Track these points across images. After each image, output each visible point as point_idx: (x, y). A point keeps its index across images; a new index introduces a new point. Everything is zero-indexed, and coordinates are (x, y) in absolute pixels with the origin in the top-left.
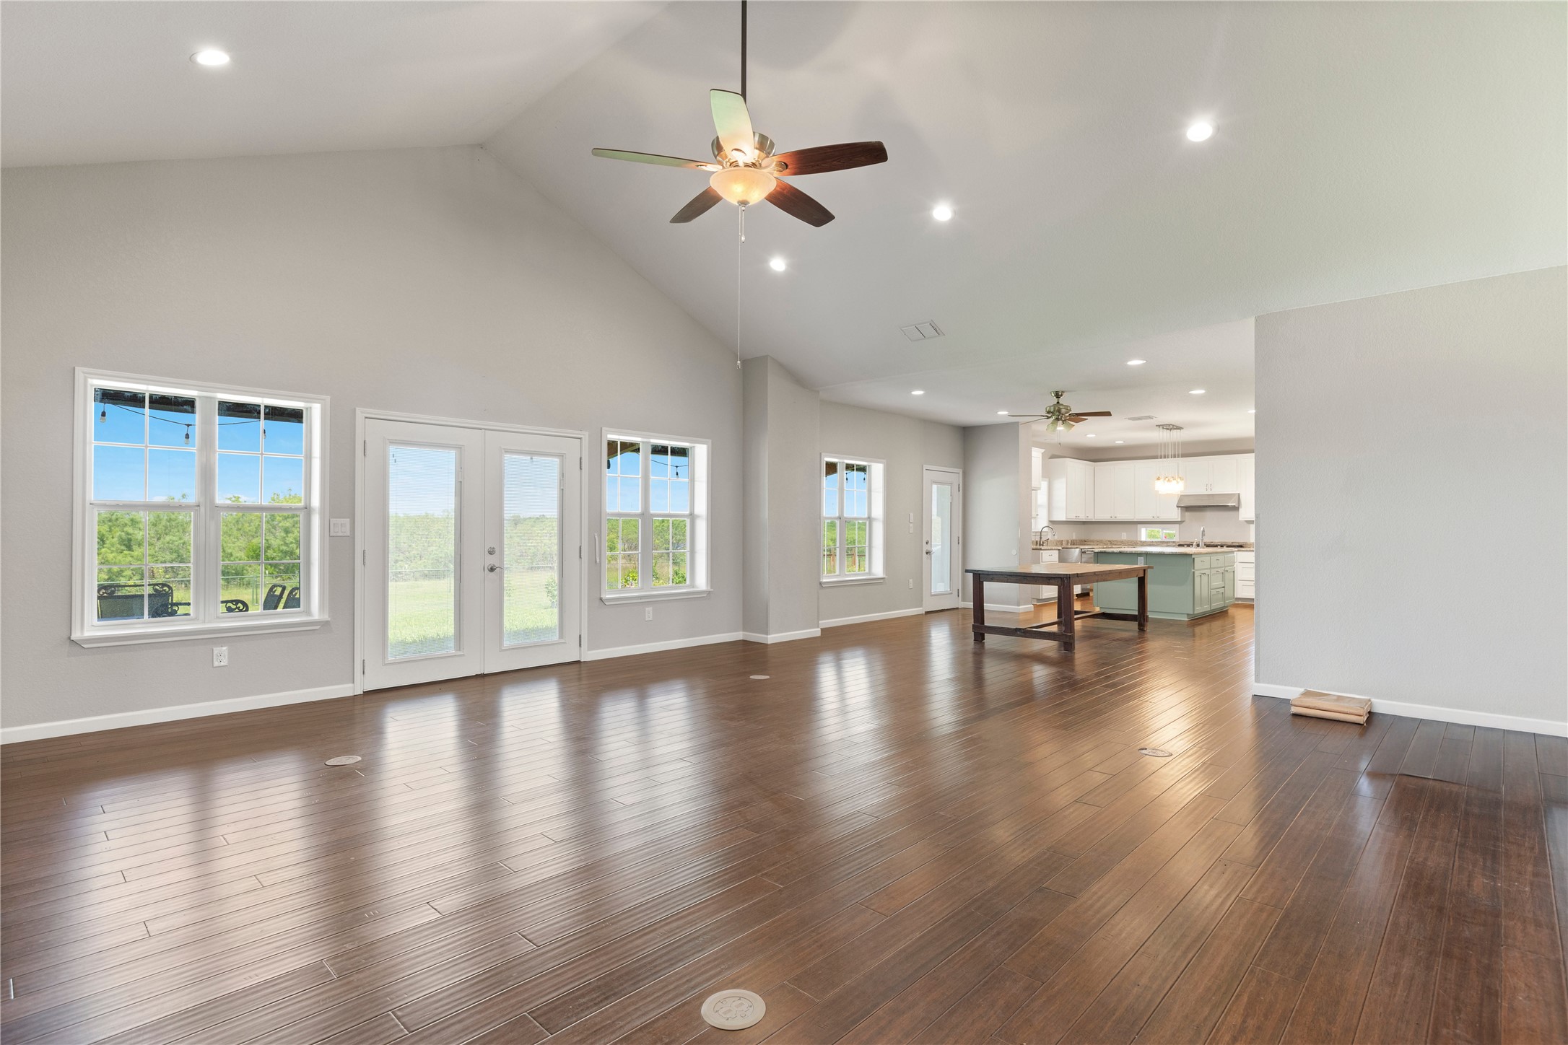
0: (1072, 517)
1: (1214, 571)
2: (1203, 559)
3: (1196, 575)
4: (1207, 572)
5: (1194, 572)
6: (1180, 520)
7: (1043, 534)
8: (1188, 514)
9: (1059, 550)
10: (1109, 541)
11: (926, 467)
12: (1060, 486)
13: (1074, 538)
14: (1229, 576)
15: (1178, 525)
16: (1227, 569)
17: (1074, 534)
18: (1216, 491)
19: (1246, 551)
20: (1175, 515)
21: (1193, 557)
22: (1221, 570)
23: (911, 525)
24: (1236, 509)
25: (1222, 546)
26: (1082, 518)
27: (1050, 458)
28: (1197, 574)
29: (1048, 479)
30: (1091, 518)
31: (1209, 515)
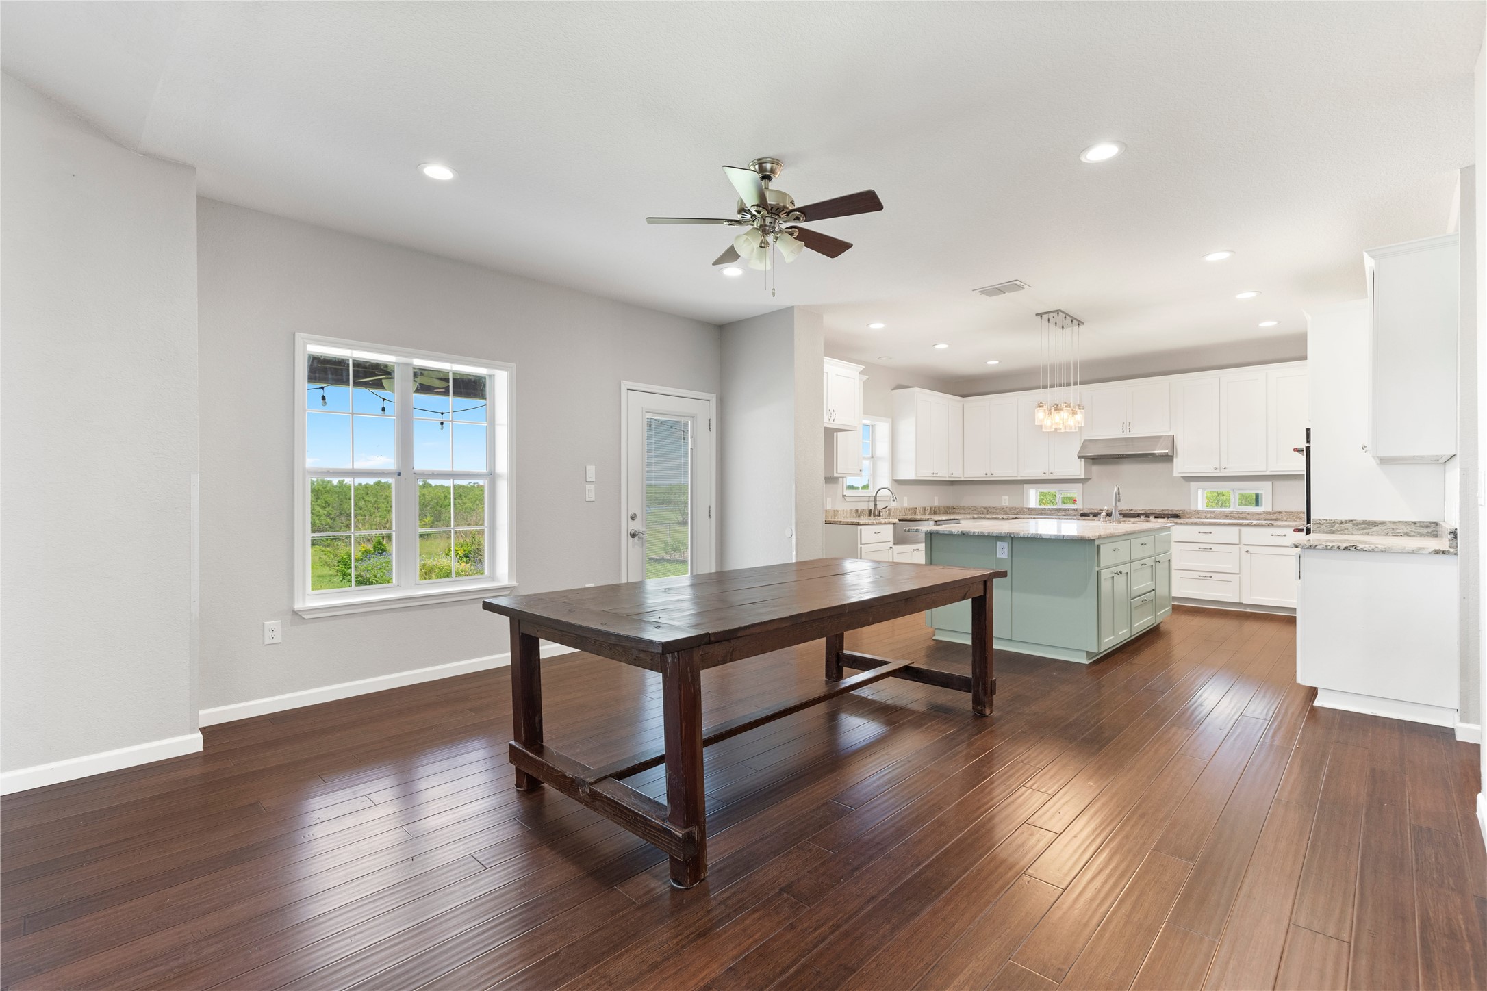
0: (926, 474)
1: (1135, 565)
2: (1115, 545)
3: (1103, 577)
4: (1124, 569)
5: (1098, 573)
6: (1083, 477)
7: (878, 499)
8: (1095, 469)
9: (894, 524)
10: (985, 508)
11: (625, 385)
12: (907, 428)
13: (936, 504)
14: (1161, 570)
15: (1081, 485)
16: (1158, 558)
17: (936, 498)
18: (1138, 431)
19: (1187, 524)
20: (1076, 469)
21: (1097, 543)
22: (1149, 562)
23: (591, 487)
24: (1168, 458)
25: (1147, 516)
26: (943, 475)
27: (893, 390)
28: (1105, 574)
29: (890, 420)
30: (958, 475)
31: (1127, 469)
